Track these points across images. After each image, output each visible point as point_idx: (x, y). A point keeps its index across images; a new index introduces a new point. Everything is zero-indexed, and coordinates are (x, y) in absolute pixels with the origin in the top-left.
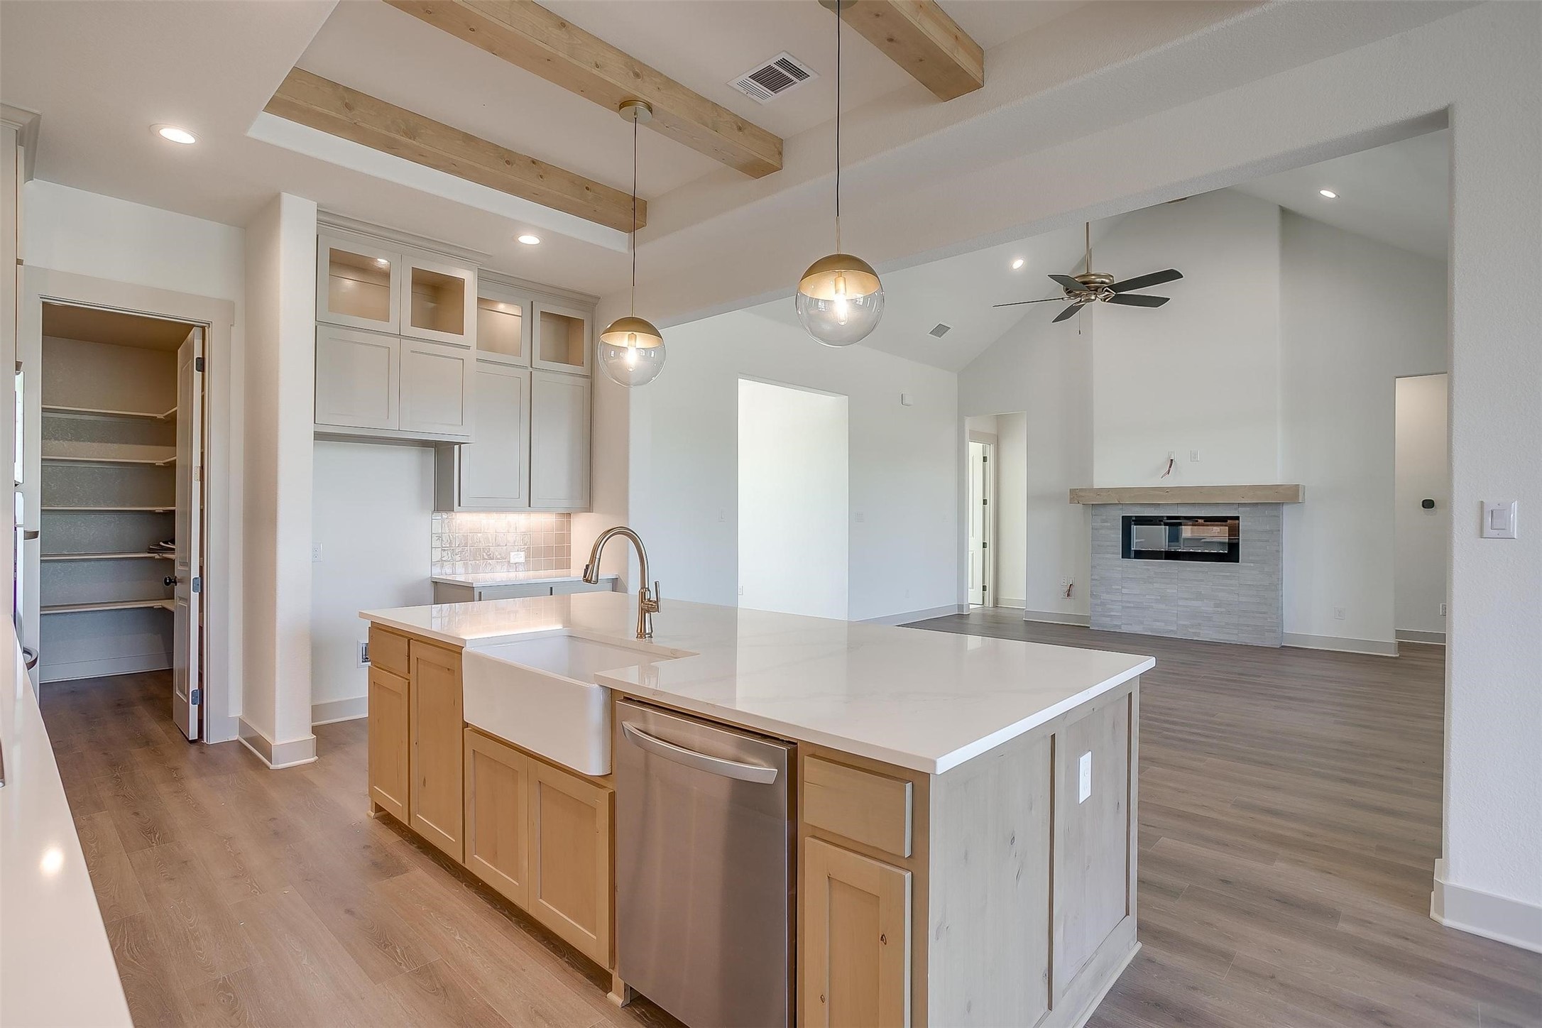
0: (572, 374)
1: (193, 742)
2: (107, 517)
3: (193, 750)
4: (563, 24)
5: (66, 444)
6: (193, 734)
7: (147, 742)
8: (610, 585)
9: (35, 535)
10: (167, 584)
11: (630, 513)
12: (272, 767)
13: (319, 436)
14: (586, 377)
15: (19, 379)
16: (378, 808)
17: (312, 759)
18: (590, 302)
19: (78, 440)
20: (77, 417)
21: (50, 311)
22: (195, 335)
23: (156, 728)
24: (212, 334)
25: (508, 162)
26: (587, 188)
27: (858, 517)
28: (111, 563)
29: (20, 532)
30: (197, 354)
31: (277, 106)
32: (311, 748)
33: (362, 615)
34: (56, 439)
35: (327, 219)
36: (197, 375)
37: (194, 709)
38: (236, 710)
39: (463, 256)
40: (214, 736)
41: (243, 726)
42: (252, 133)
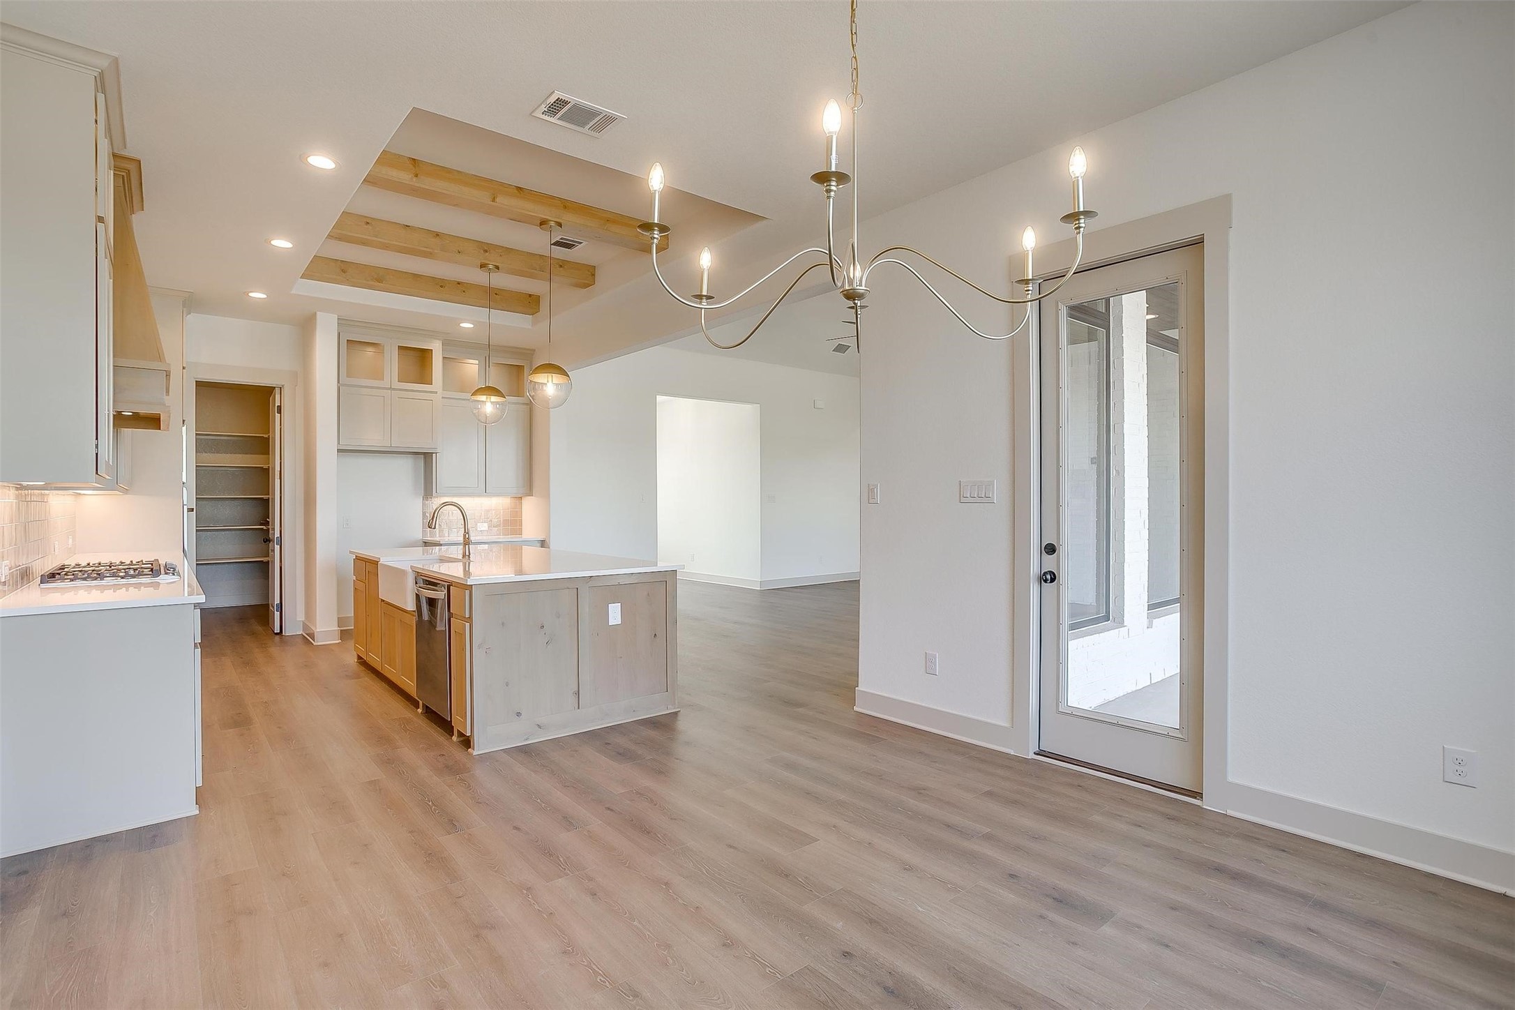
0: (514, 403)
1: (277, 634)
2: (236, 503)
3: (277, 638)
4: (437, 235)
5: (211, 455)
6: (277, 630)
7: (253, 634)
8: (539, 545)
9: (192, 510)
10: (265, 542)
11: (551, 496)
12: (315, 644)
13: (339, 451)
14: (527, 404)
15: (184, 428)
16: (359, 658)
17: (338, 642)
18: (528, 354)
19: (218, 453)
20: (219, 438)
21: (199, 384)
22: (277, 391)
23: (259, 629)
24: (286, 392)
25: (441, 286)
26: (496, 294)
27: (768, 498)
28: (238, 532)
29: (185, 508)
30: (277, 404)
31: (307, 275)
32: (337, 635)
33: (351, 552)
34: (206, 452)
35: (343, 323)
36: (277, 415)
37: (277, 614)
38: (301, 617)
39: (432, 334)
40: (287, 632)
41: (305, 627)
42: (293, 292)
